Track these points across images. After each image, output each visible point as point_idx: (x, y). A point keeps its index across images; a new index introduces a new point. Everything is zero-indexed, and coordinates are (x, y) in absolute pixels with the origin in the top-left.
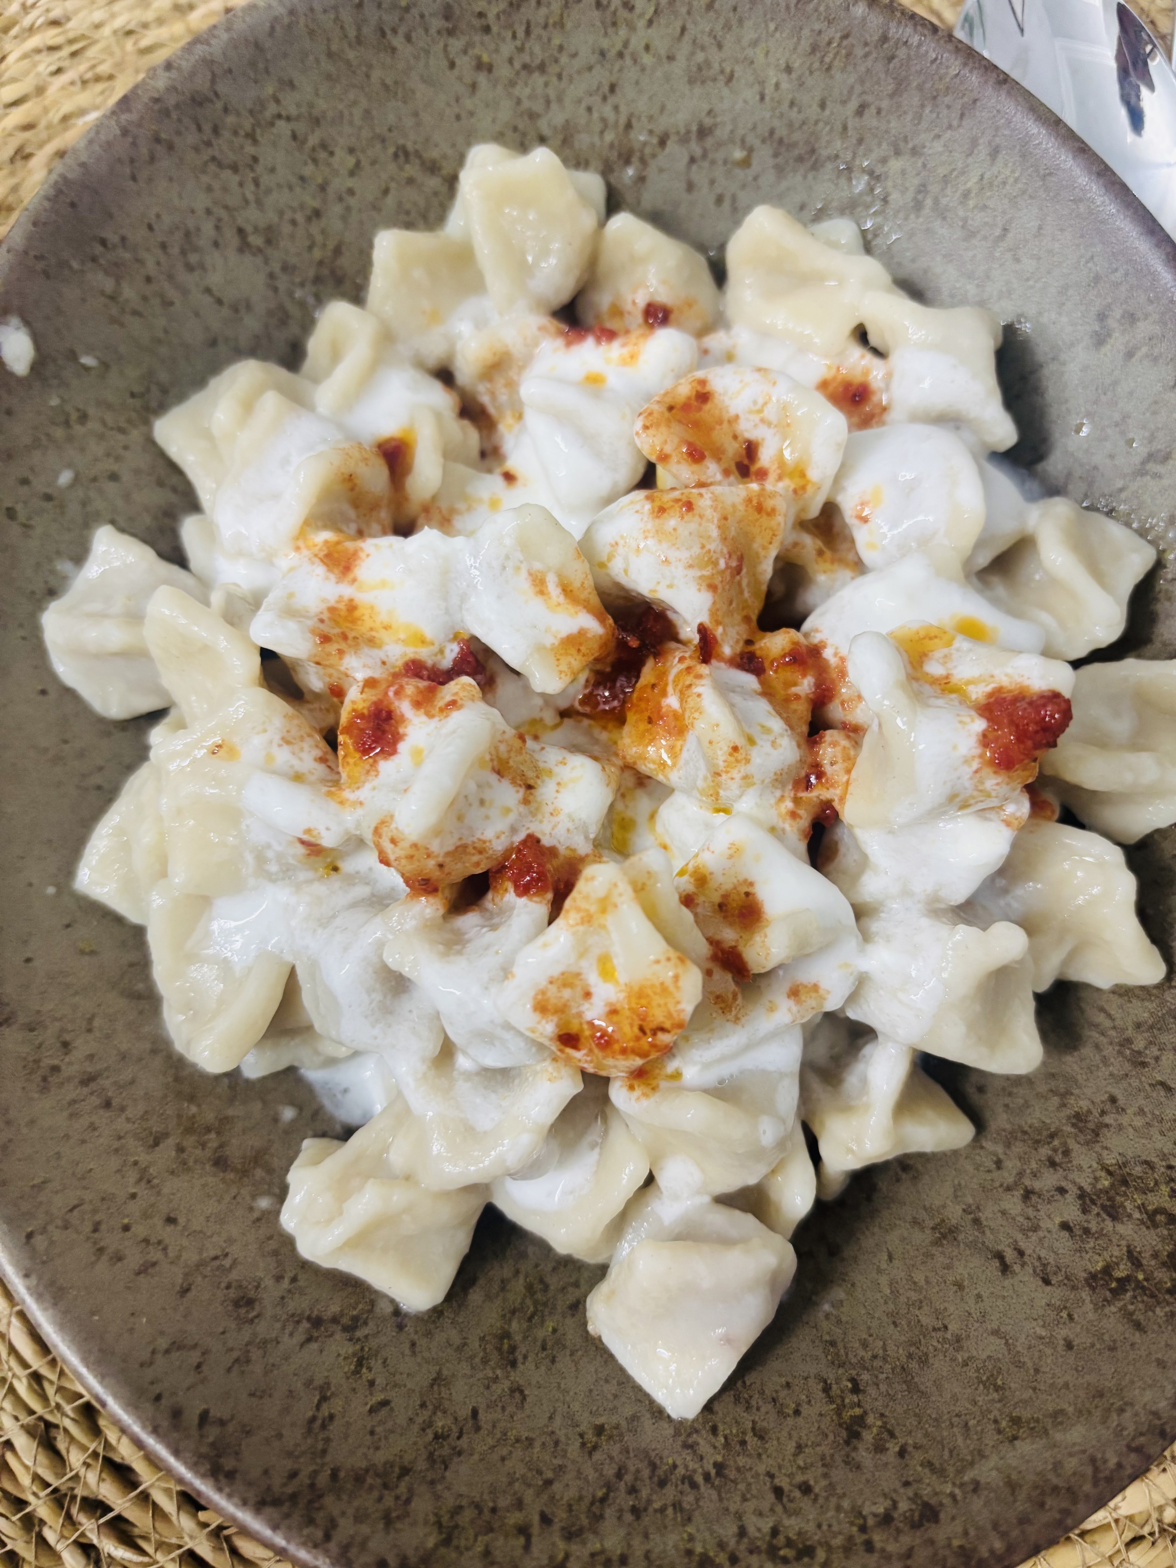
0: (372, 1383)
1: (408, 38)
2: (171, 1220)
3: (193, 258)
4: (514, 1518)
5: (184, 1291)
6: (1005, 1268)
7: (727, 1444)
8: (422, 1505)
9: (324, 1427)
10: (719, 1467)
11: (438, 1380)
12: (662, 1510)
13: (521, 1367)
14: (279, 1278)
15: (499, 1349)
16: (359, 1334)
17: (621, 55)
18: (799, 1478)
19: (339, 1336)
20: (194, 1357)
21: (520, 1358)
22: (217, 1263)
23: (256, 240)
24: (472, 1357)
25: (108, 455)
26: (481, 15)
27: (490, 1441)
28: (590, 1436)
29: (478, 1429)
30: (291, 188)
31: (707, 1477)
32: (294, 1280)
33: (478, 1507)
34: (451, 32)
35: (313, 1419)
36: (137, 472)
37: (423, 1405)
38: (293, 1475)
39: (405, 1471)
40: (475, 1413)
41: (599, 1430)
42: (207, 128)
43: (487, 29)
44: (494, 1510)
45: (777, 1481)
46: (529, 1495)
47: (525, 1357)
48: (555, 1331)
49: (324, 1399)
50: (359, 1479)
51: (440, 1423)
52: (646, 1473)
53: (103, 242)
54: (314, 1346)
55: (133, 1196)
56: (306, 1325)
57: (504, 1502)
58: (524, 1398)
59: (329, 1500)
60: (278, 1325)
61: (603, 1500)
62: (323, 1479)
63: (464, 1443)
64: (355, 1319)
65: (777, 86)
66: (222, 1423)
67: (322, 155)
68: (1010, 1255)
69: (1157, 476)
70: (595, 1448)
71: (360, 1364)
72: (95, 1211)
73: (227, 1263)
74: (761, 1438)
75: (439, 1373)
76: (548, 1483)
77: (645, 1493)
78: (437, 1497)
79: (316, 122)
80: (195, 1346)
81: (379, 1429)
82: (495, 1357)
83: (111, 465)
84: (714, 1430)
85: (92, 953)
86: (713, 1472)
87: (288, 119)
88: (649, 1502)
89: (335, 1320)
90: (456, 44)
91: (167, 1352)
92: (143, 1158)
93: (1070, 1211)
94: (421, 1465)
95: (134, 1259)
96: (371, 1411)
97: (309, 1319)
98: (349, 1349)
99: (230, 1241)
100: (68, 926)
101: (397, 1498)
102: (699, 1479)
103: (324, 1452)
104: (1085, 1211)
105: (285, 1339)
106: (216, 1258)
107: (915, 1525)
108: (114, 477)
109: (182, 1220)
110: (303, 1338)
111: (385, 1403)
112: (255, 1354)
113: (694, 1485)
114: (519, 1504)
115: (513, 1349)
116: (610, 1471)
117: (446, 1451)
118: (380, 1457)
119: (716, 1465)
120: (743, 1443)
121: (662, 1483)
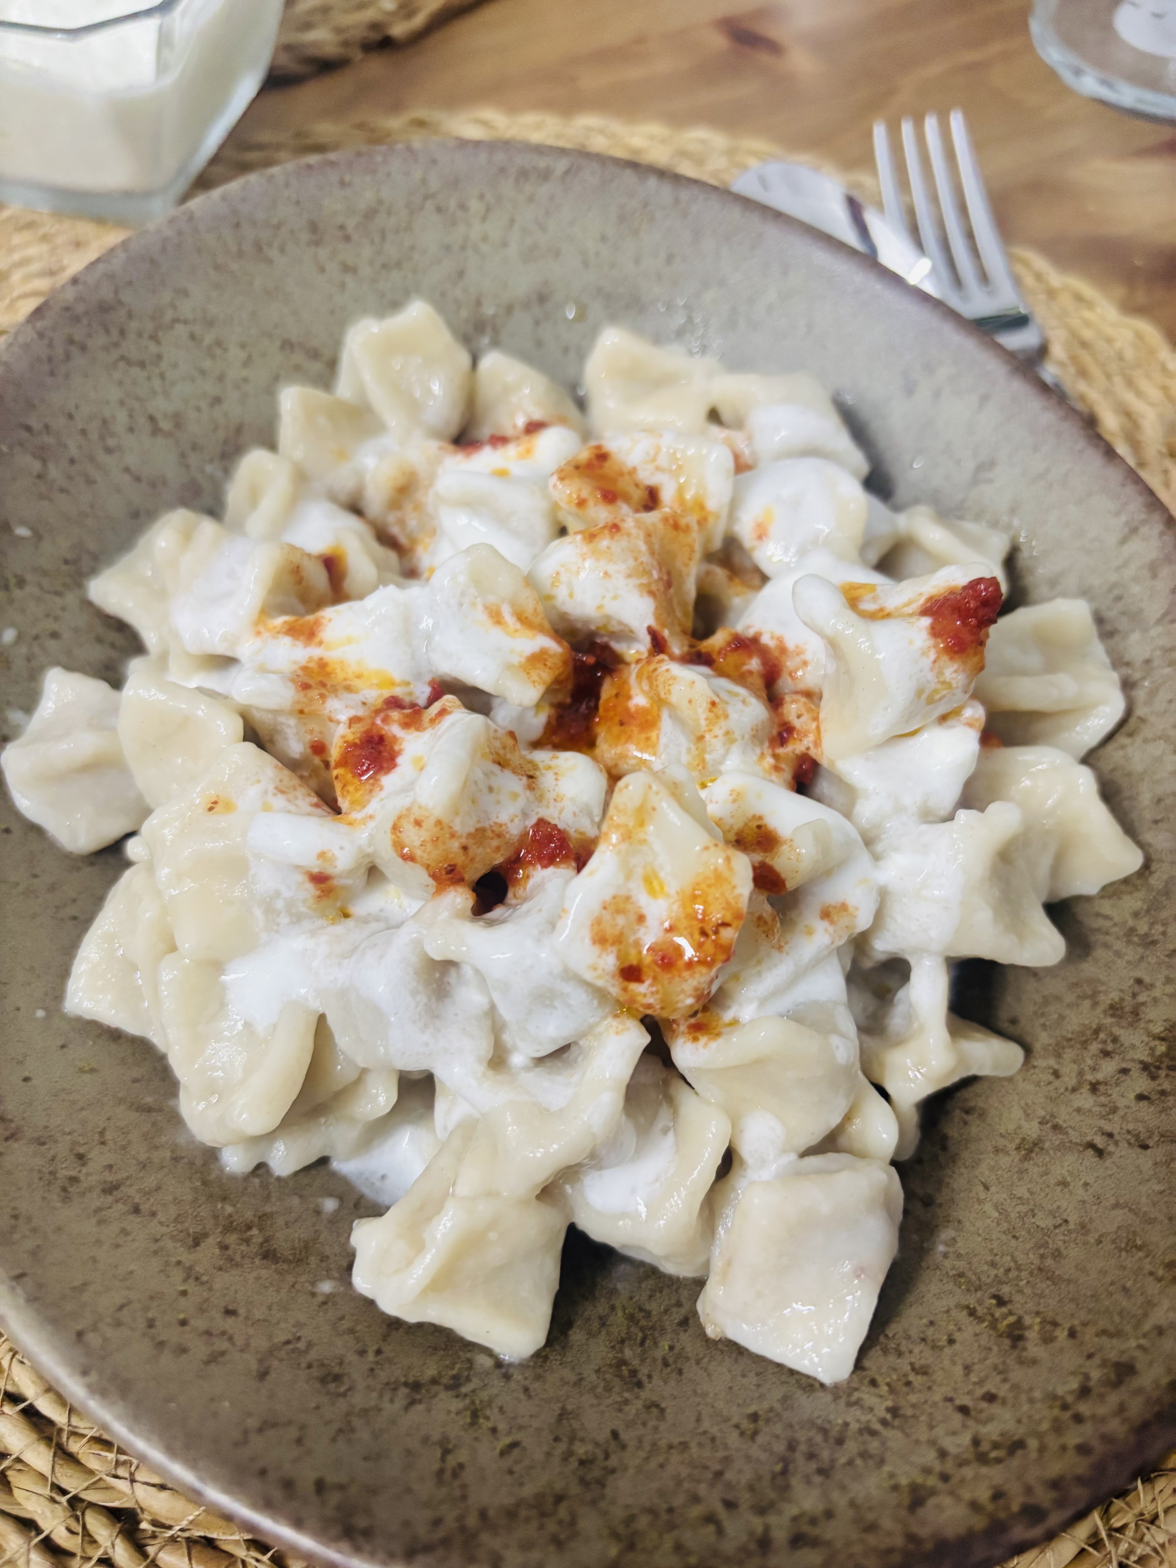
0: (494, 1430)
1: (282, 250)
2: (230, 1312)
3: (111, 442)
4: (696, 1511)
5: (263, 1375)
6: (1100, 1153)
7: (892, 1390)
8: (589, 1522)
9: (455, 1475)
10: (894, 1411)
11: (563, 1415)
12: (850, 1463)
13: (648, 1386)
14: (362, 1353)
15: (620, 1376)
16: (464, 1390)
17: (463, 248)
18: (980, 1392)
19: (443, 1395)
20: (293, 1432)
21: (645, 1379)
22: (291, 1347)
23: (165, 425)
24: (593, 1389)
25: (48, 616)
26: (342, 227)
27: (642, 1454)
28: (746, 1425)
29: (624, 1447)
30: (193, 380)
31: (884, 1422)
32: (379, 1352)
33: (652, 1511)
34: (317, 243)
35: (441, 1472)
36: (76, 630)
37: (557, 1439)
38: (437, 1522)
39: (559, 1499)
40: (615, 1435)
41: (754, 1417)
42: (115, 332)
43: (347, 238)
44: (670, 1510)
45: (958, 1402)
46: (702, 1489)
47: (650, 1377)
48: (671, 1348)
49: (446, 1452)
50: (511, 1514)
51: (581, 1450)
52: (819, 1438)
53: (28, 429)
54: (420, 1407)
55: (184, 1293)
56: (403, 1391)
57: (678, 1501)
58: (662, 1411)
59: (485, 1537)
60: (374, 1395)
61: (784, 1472)
62: (472, 1521)
63: (613, 1462)
64: (455, 1377)
65: (597, 254)
66: (341, 1487)
67: (218, 351)
68: (1099, 1141)
69: (990, 481)
70: (755, 1433)
71: (475, 1415)
72: (146, 1309)
73: (301, 1345)
74: (925, 1373)
75: (563, 1408)
76: (719, 1474)
77: (825, 1454)
78: (605, 1513)
79: (210, 323)
80: (290, 1423)
81: (517, 1468)
82: (617, 1385)
83: (51, 625)
84: (873, 1383)
85: (92, 1071)
86: (889, 1417)
87: (186, 322)
88: (833, 1461)
89: (434, 1381)
90: (323, 253)
91: (260, 1430)
92: (186, 1258)
93: (1141, 1083)
94: (575, 1489)
95: (200, 1349)
96: (502, 1454)
97: (406, 1384)
98: (457, 1405)
99: (299, 1325)
100: (63, 1047)
101: (560, 1522)
102: (877, 1426)
103: (464, 1497)
104: (1154, 1078)
105: (386, 1405)
106: (288, 1342)
107: (1116, 1384)
108: (54, 635)
109: (242, 1311)
110: (405, 1402)
111: (514, 1445)
112: (357, 1422)
113: (873, 1433)
114: (695, 1499)
115: (634, 1373)
116: (780, 1447)
117: (596, 1473)
118: (528, 1491)
119: (888, 1410)
120: (908, 1383)
121: (840, 1441)
